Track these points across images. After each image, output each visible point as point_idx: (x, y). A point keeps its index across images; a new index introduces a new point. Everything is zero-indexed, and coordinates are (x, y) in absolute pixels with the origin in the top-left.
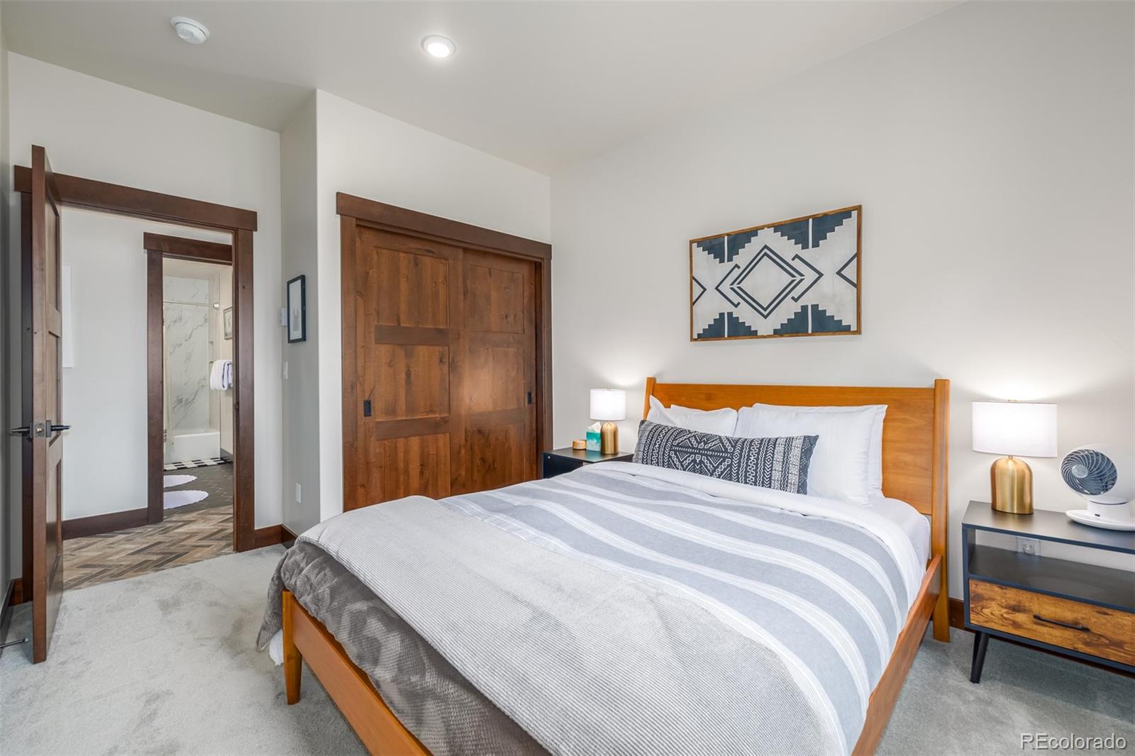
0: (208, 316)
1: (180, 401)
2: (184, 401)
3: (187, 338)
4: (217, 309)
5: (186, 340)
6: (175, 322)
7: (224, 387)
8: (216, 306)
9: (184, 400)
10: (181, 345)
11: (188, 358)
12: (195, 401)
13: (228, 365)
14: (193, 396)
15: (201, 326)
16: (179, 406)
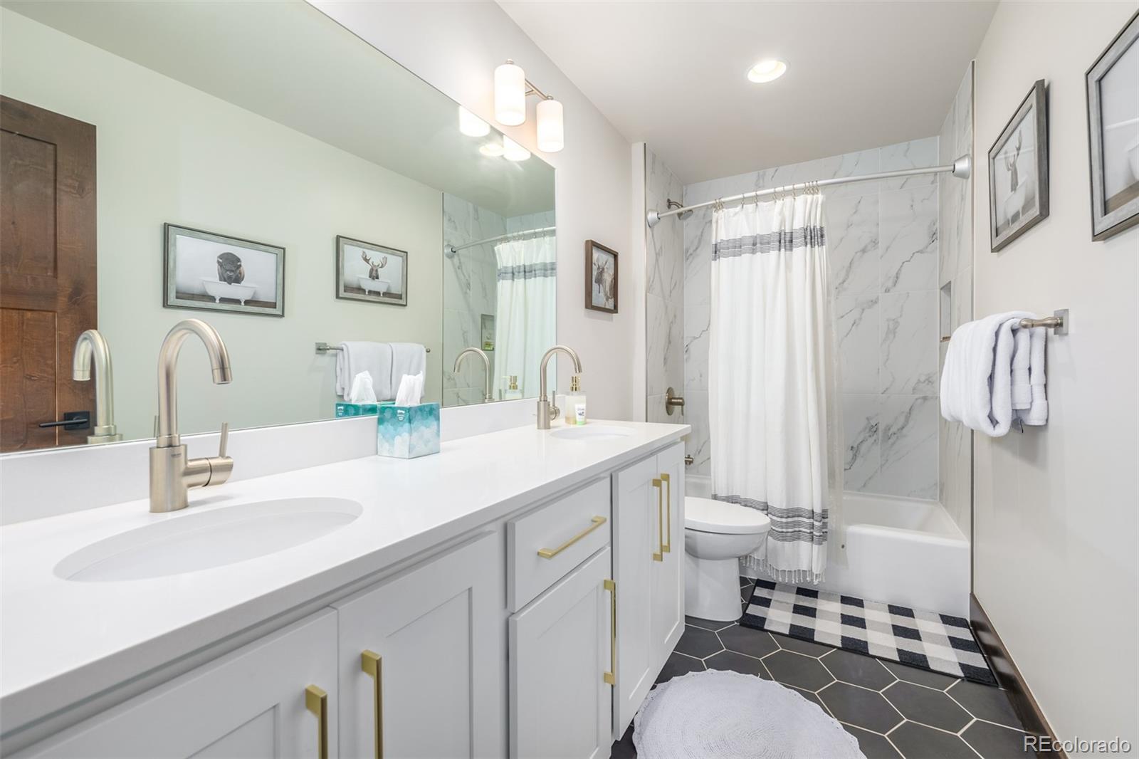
0: (938, 224)
1: (874, 429)
2: (880, 433)
3: (890, 284)
4: (963, 175)
5: (887, 291)
6: (864, 251)
7: (993, 421)
8: (962, 166)
9: (881, 428)
10: (875, 302)
11: (892, 332)
12: (905, 431)
13: (1014, 332)
14: (901, 420)
15: (921, 252)
16: (871, 440)
